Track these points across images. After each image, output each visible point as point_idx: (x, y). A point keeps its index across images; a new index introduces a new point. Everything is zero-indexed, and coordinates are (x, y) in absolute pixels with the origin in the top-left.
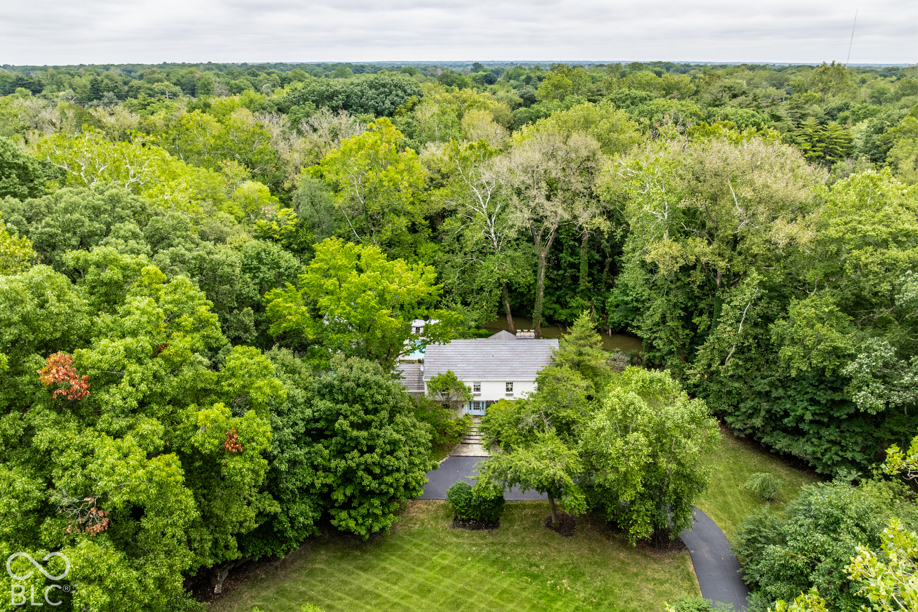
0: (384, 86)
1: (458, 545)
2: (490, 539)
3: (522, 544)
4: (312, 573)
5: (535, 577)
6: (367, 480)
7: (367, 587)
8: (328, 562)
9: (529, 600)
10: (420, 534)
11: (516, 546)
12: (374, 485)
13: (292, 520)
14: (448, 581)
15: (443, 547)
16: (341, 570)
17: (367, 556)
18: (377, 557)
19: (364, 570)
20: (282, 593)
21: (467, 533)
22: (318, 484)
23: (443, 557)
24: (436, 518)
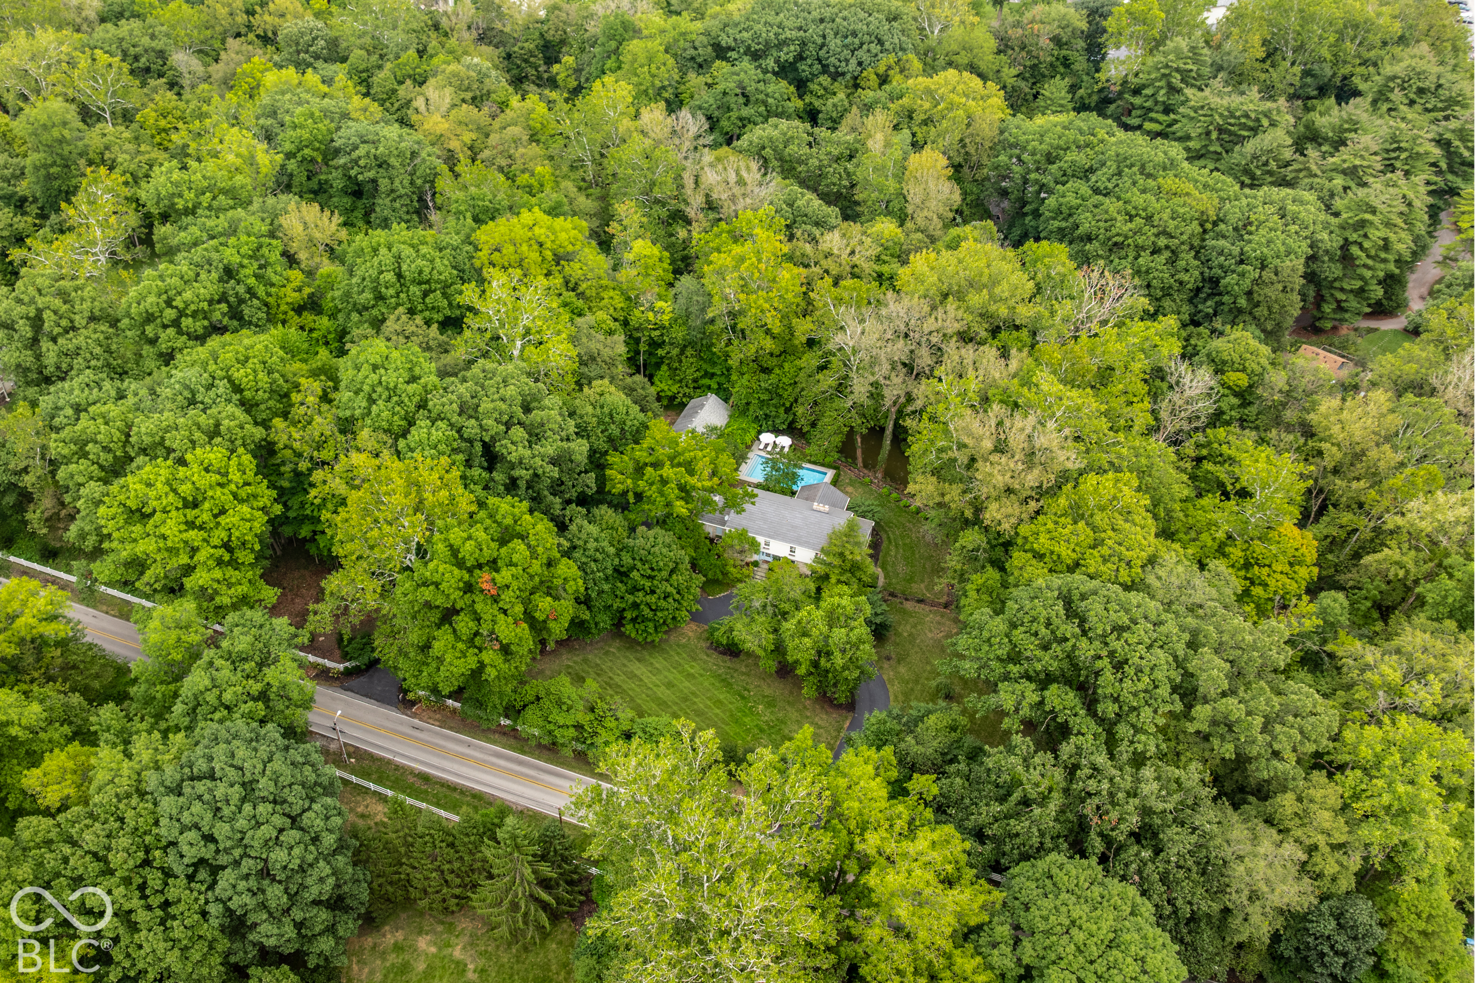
0: (854, 34)
1: (705, 662)
2: (729, 664)
3: (748, 674)
4: (607, 653)
5: (743, 698)
6: (646, 611)
7: (637, 672)
8: (619, 649)
9: (731, 711)
10: (684, 646)
11: (743, 674)
12: (651, 615)
13: (596, 624)
14: (687, 684)
15: (694, 660)
16: (626, 657)
17: (645, 653)
18: (650, 654)
19: (639, 660)
20: (585, 661)
21: (715, 655)
22: (615, 606)
23: (692, 667)
24: (699, 638)
